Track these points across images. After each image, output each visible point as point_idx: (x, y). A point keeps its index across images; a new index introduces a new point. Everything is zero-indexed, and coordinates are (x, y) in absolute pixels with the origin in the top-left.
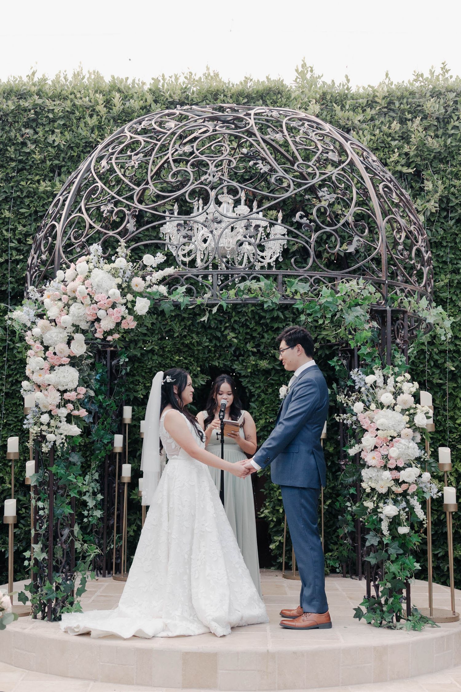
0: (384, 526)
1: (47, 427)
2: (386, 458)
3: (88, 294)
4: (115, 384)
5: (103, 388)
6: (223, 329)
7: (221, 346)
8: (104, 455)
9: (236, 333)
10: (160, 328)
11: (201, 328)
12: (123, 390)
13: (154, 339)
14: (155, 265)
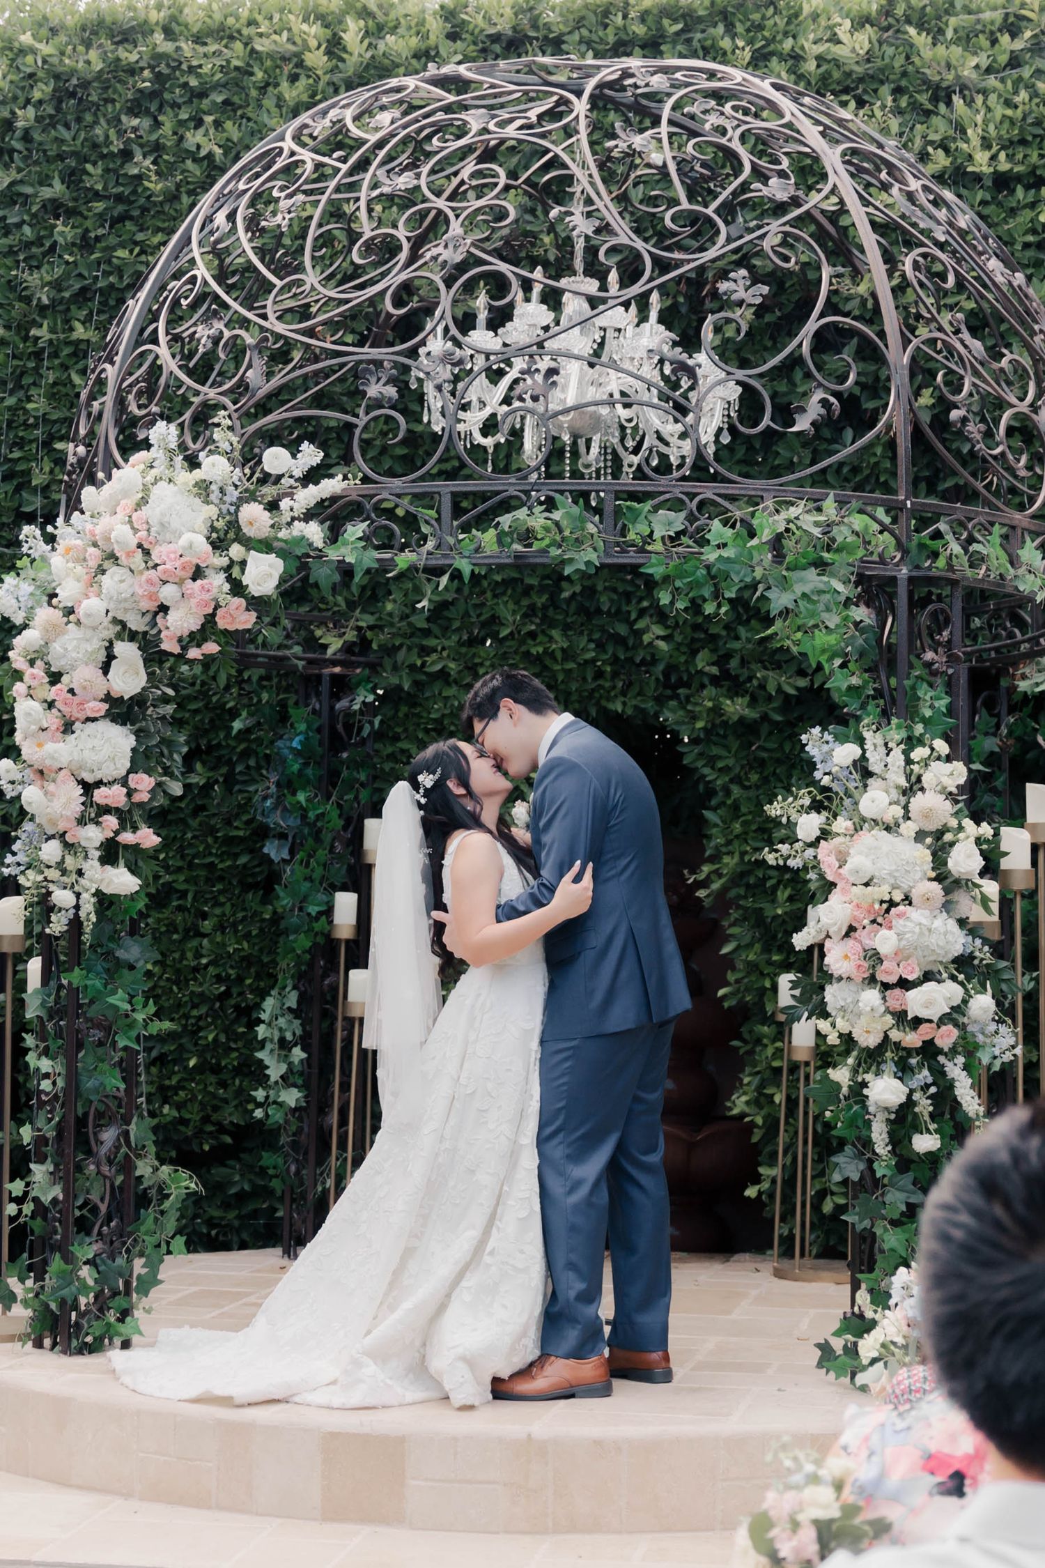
0: (879, 1134)
1: (58, 873)
2: (875, 957)
3: (140, 546)
4: (342, 762)
5: (309, 772)
6: (633, 616)
7: (630, 660)
8: (308, 944)
9: (667, 627)
10: (467, 614)
11: (577, 613)
12: (363, 777)
13: (447, 643)
14: (298, 473)
